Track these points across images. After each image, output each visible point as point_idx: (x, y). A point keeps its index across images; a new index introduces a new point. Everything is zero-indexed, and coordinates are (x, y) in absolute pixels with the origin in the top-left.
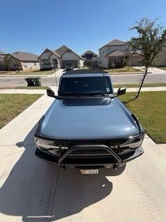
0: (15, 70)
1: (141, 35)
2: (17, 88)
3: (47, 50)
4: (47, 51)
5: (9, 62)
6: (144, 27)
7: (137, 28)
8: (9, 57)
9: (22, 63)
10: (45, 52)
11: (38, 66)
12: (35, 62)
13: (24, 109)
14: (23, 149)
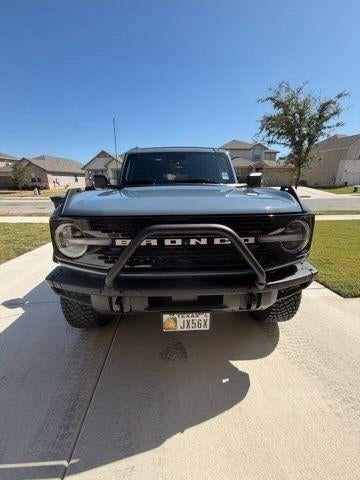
0: (32, 189)
1: (281, 111)
2: (30, 215)
3: (103, 152)
4: (103, 154)
5: (21, 172)
6: (283, 97)
7: (272, 99)
8: (25, 164)
9: (49, 176)
10: (98, 156)
11: (82, 183)
12: (76, 175)
13: (37, 246)
14: (19, 311)
